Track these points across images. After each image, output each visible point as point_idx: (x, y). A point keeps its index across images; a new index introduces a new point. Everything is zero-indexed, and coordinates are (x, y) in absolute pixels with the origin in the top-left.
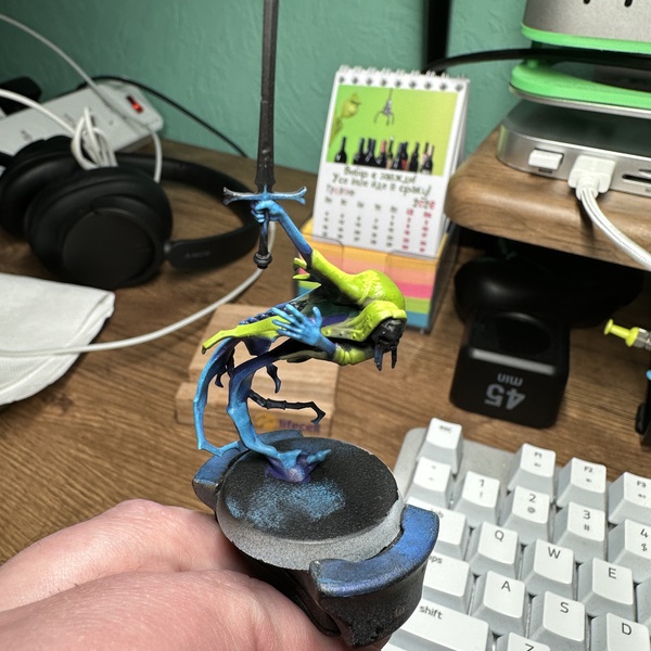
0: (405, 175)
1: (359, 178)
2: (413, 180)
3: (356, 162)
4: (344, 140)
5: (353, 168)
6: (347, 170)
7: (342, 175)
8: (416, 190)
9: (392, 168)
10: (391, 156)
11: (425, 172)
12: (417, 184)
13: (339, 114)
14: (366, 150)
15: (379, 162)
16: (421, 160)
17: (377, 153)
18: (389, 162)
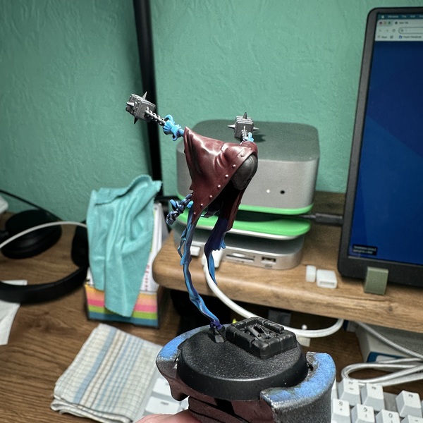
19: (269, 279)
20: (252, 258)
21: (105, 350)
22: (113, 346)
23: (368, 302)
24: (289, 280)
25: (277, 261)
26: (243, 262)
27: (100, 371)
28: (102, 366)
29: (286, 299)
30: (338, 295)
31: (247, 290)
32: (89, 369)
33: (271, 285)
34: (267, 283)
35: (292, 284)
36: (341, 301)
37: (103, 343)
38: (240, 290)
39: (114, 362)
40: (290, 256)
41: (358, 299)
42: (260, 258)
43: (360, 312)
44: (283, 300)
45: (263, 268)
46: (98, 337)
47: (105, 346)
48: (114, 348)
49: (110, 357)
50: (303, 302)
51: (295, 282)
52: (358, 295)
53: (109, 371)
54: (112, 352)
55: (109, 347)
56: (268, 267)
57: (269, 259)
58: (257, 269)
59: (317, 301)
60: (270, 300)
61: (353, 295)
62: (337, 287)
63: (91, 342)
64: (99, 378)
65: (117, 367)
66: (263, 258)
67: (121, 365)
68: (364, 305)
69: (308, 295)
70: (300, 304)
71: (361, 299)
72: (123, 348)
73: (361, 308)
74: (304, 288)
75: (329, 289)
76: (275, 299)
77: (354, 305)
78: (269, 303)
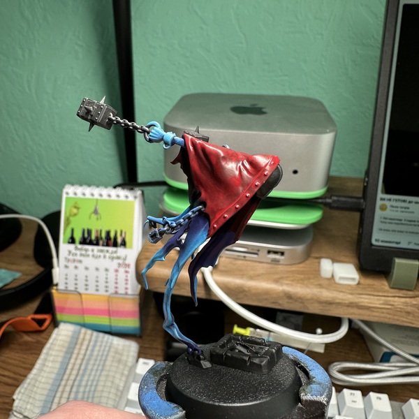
0: (111, 249)
1: (83, 252)
2: (116, 252)
3: (81, 243)
4: (73, 231)
5: (80, 246)
6: (76, 248)
7: (73, 251)
8: (118, 258)
9: (103, 245)
10: (101, 238)
11: (122, 247)
12: (118, 254)
13: (68, 214)
14: (86, 235)
15: (95, 242)
16: (119, 240)
17: (93, 237)
18: (101, 242)
19: (279, 276)
20: (256, 252)
21: (69, 352)
22: (78, 347)
23: (396, 299)
24: (302, 276)
25: (286, 254)
26: (245, 257)
27: (66, 377)
28: (68, 372)
29: (300, 299)
30: (361, 292)
31: (253, 291)
32: (53, 376)
33: (282, 284)
34: (276, 281)
35: (306, 282)
36: (365, 300)
37: (66, 345)
38: (244, 291)
39: (81, 365)
40: (300, 248)
41: (384, 296)
42: (266, 252)
43: (388, 311)
44: (296, 301)
45: (269, 263)
46: (60, 338)
47: (69, 348)
48: (80, 349)
49: (76, 359)
50: (320, 302)
51: (309, 279)
52: (385, 292)
53: (77, 376)
54: (78, 354)
55: (74, 348)
56: (275, 261)
57: (276, 252)
58: (261, 265)
59: (338, 301)
60: (280, 302)
61: (379, 291)
62: (359, 284)
63: (52, 344)
64: (65, 385)
65: (85, 369)
66: (269, 252)
67: (90, 367)
68: (392, 303)
69: (326, 294)
70: (316, 305)
71: (388, 296)
72: (90, 348)
73: (389, 307)
74: (320, 286)
75: (350, 285)
76: (287, 300)
77: (381, 304)
78: (280, 305)
